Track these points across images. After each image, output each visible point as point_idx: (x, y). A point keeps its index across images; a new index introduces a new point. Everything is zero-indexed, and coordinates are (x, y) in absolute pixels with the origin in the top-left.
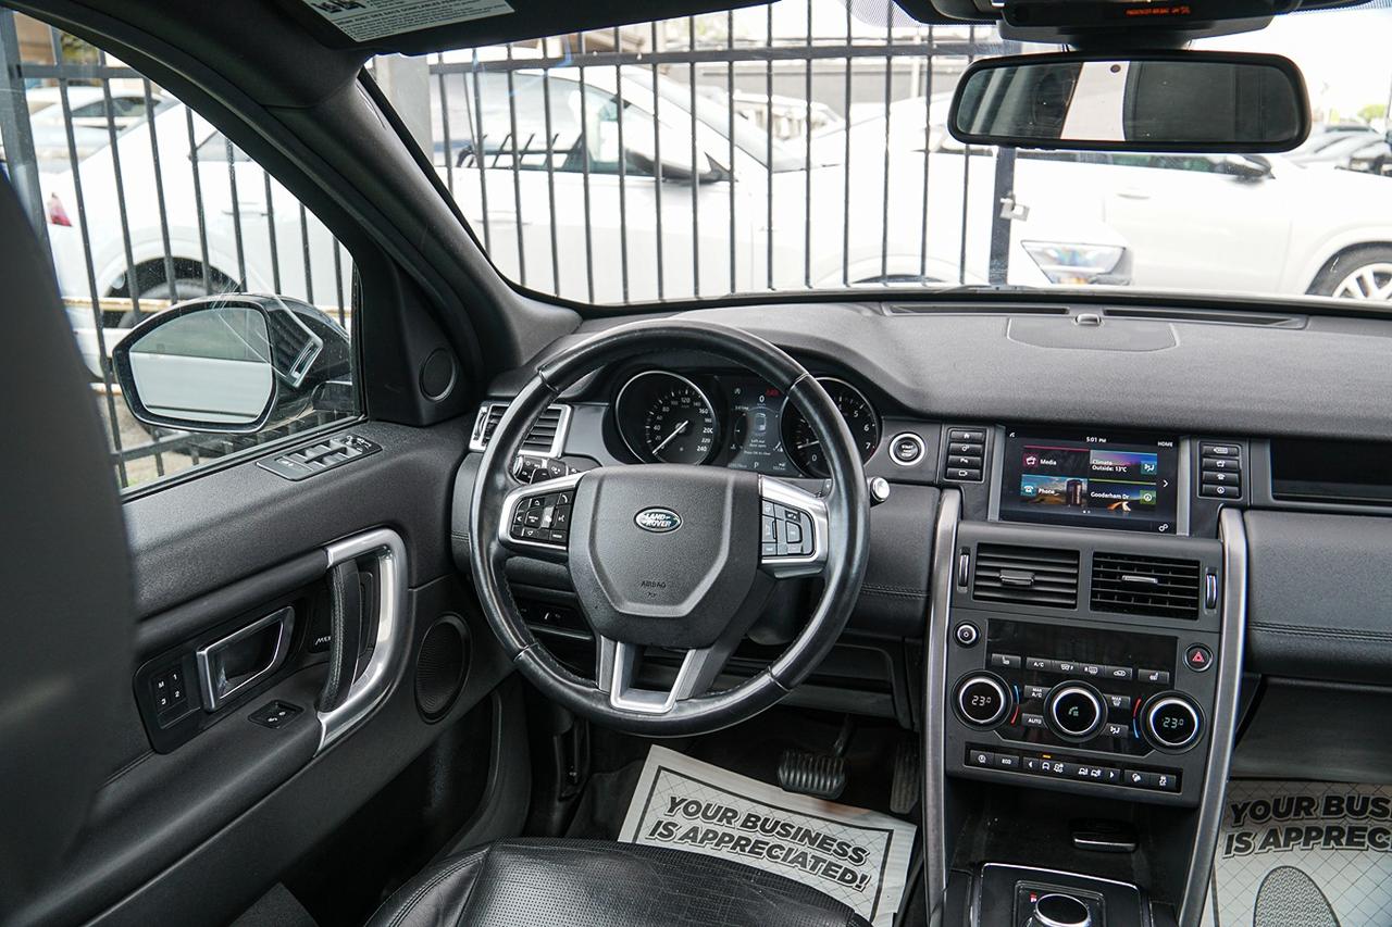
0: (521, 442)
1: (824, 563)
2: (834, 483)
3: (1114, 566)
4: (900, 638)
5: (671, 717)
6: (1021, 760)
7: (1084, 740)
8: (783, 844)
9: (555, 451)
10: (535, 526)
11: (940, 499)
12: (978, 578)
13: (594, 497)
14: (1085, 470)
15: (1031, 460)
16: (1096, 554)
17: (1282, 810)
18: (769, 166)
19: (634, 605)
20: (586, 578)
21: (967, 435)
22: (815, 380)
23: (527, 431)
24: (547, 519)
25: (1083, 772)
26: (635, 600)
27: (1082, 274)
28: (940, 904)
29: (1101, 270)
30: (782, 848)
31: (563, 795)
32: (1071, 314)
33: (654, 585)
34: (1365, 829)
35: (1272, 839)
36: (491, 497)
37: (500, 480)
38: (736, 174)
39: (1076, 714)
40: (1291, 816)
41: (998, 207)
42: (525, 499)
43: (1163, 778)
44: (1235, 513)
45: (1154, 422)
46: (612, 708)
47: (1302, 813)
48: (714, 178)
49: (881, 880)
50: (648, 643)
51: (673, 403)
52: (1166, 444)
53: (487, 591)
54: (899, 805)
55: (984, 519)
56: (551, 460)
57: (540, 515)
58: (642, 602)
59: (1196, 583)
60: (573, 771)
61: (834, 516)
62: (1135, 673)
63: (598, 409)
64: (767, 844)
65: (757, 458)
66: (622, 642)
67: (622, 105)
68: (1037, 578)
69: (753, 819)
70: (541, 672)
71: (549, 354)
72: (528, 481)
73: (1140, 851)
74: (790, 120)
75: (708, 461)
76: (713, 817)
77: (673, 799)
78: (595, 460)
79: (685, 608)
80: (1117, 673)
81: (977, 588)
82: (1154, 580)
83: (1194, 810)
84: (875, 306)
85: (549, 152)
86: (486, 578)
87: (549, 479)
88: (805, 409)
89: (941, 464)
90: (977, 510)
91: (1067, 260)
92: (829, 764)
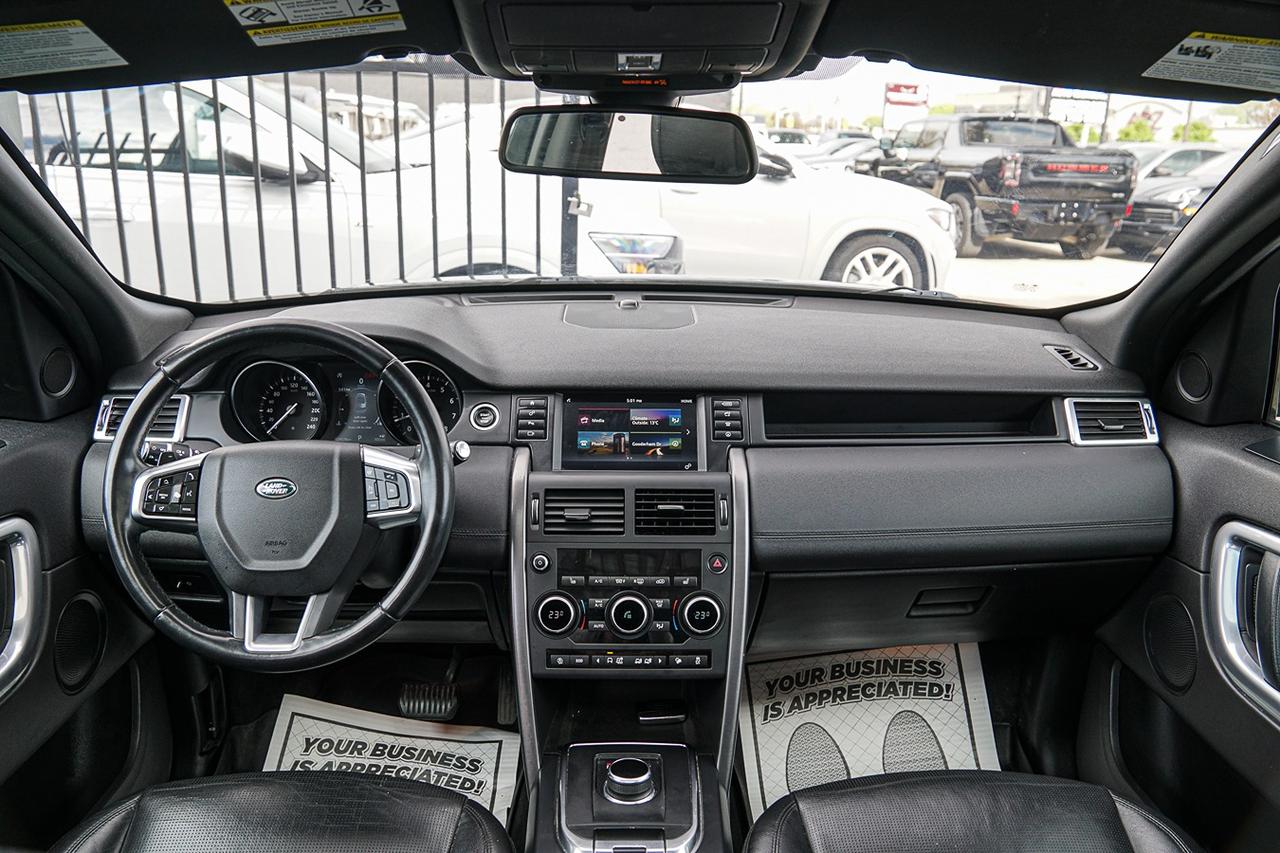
0: (147, 429)
1: (419, 514)
2: (424, 446)
3: (652, 498)
4: (488, 572)
5: (299, 653)
6: (590, 658)
7: (637, 637)
8: (409, 765)
9: (178, 436)
10: (166, 502)
11: (513, 456)
12: (547, 517)
13: (217, 473)
14: (626, 425)
15: (584, 420)
16: (637, 491)
17: (802, 681)
18: (362, 166)
19: (260, 562)
20: (215, 543)
21: (532, 403)
22: (402, 364)
23: (153, 419)
24: (176, 495)
25: (639, 661)
26: (260, 558)
27: (642, 259)
28: (536, 784)
29: (658, 256)
30: (408, 769)
31: (204, 749)
32: (616, 300)
33: (276, 543)
34: (859, 686)
35: (796, 705)
36: (122, 480)
37: (130, 464)
38: (332, 175)
39: (630, 617)
40: (809, 684)
41: (566, 205)
42: (154, 479)
43: (698, 658)
44: (740, 451)
45: (676, 384)
46: (246, 651)
47: (816, 681)
48: (312, 178)
49: (495, 784)
50: (273, 593)
51: (283, 388)
52: (687, 401)
53: (124, 563)
54: (505, 718)
55: (550, 469)
56: (175, 444)
57: (169, 492)
58: (268, 559)
59: (713, 506)
60: (212, 726)
61: (425, 475)
62: (672, 580)
63: (215, 397)
64: (395, 767)
65: (360, 432)
66: (251, 596)
67: (219, 109)
68: (593, 513)
69: (381, 748)
70: (180, 629)
71: (166, 349)
72: (155, 464)
73: (689, 720)
74: (382, 120)
75: (318, 436)
76: (345, 751)
77: (308, 740)
78: (216, 443)
79: (305, 561)
80: (658, 582)
81: (547, 525)
82: (681, 507)
83: (720, 681)
84: (456, 297)
85: (147, 152)
86: (122, 551)
87: (175, 460)
88: (396, 389)
89: (513, 427)
90: (543, 463)
91: (628, 248)
92: (443, 691)
